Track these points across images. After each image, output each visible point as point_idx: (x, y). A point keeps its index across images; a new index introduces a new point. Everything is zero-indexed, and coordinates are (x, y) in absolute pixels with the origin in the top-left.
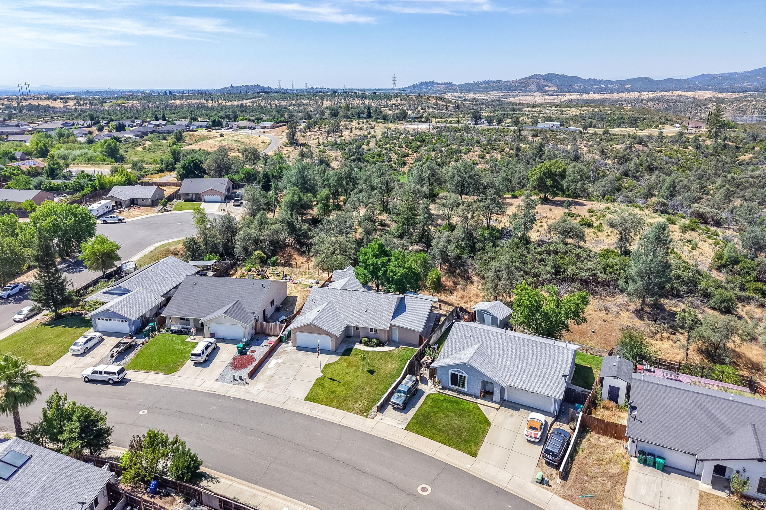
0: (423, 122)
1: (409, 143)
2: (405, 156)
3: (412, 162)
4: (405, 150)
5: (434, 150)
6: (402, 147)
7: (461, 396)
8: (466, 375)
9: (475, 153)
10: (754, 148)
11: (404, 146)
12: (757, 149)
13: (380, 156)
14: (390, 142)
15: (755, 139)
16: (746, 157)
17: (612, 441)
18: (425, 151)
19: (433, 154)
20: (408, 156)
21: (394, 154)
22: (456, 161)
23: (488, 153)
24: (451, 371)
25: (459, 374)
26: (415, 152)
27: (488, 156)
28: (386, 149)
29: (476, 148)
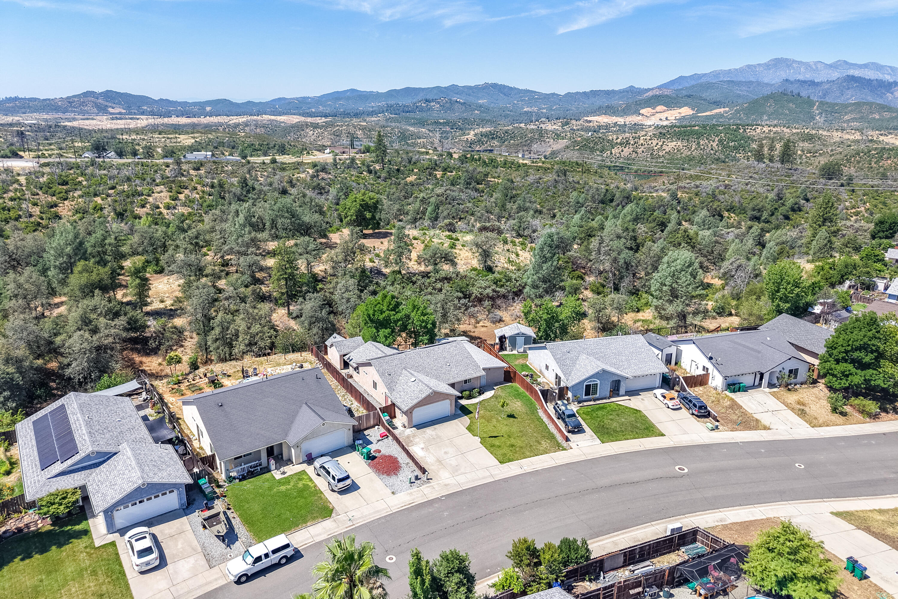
0: (9, 157)
1: (47, 188)
2: (52, 207)
3: (70, 213)
4: (45, 198)
5: (96, 195)
6: (38, 194)
7: (598, 402)
8: (598, 382)
9: (162, 194)
10: (413, 170)
11: (40, 193)
12: (415, 170)
13: (9, 210)
14: (11, 188)
15: (410, 162)
16: (411, 179)
17: (701, 388)
18: (80, 196)
19: (98, 200)
20: (56, 206)
21: (30, 205)
22: (143, 206)
23: (180, 193)
24: (585, 384)
25: (591, 383)
26: (66, 199)
27: (181, 196)
28: (12, 199)
29: (158, 189)
